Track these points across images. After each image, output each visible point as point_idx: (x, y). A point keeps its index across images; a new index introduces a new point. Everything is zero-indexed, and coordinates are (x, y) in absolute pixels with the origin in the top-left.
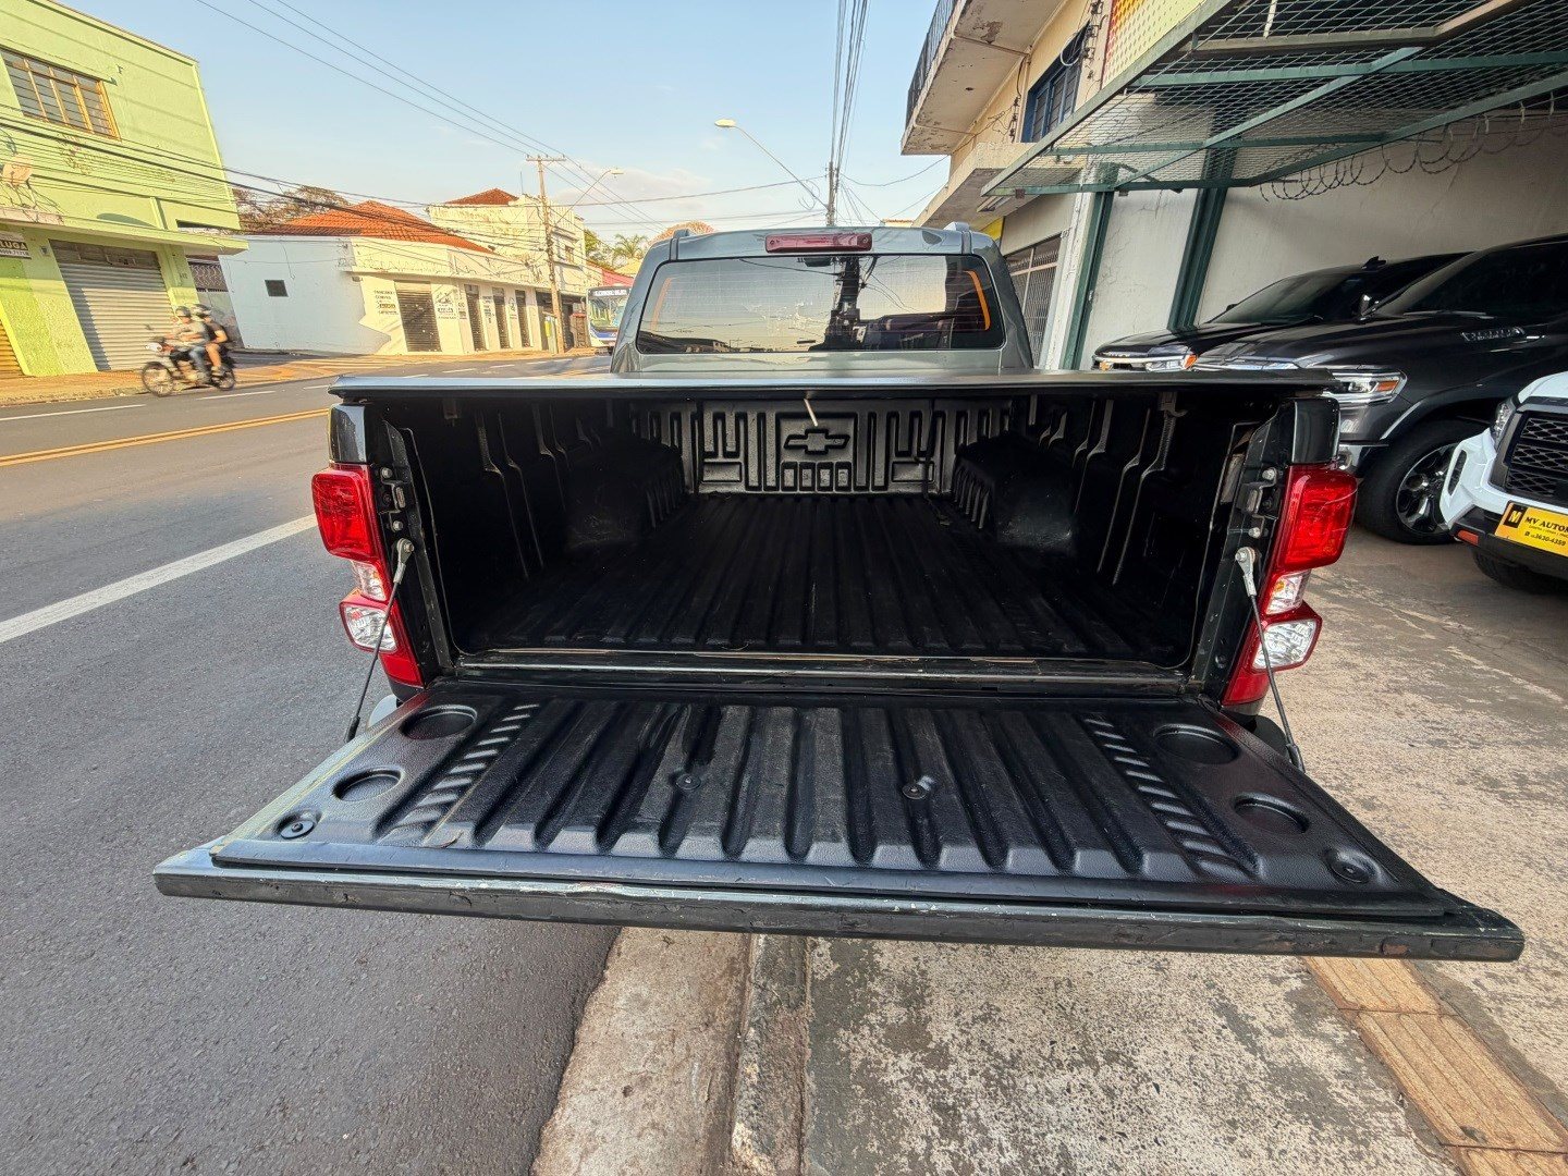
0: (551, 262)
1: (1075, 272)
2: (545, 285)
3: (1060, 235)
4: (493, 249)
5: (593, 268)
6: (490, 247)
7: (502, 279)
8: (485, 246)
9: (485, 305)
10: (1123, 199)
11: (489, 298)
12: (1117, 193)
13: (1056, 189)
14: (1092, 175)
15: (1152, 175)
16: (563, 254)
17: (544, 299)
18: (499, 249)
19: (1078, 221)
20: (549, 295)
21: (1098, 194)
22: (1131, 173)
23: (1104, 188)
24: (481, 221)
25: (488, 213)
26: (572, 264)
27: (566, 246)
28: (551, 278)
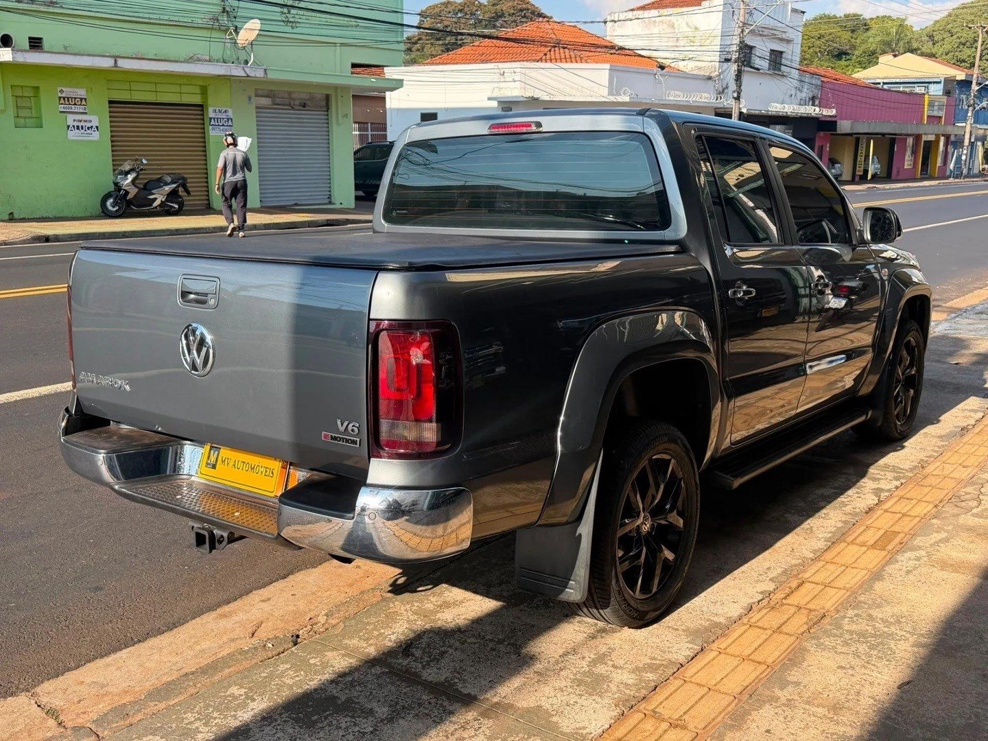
0: (738, 74)
24: (664, 30)
25: (673, 19)
26: (777, 72)
27: (771, 50)
28: (735, 95)
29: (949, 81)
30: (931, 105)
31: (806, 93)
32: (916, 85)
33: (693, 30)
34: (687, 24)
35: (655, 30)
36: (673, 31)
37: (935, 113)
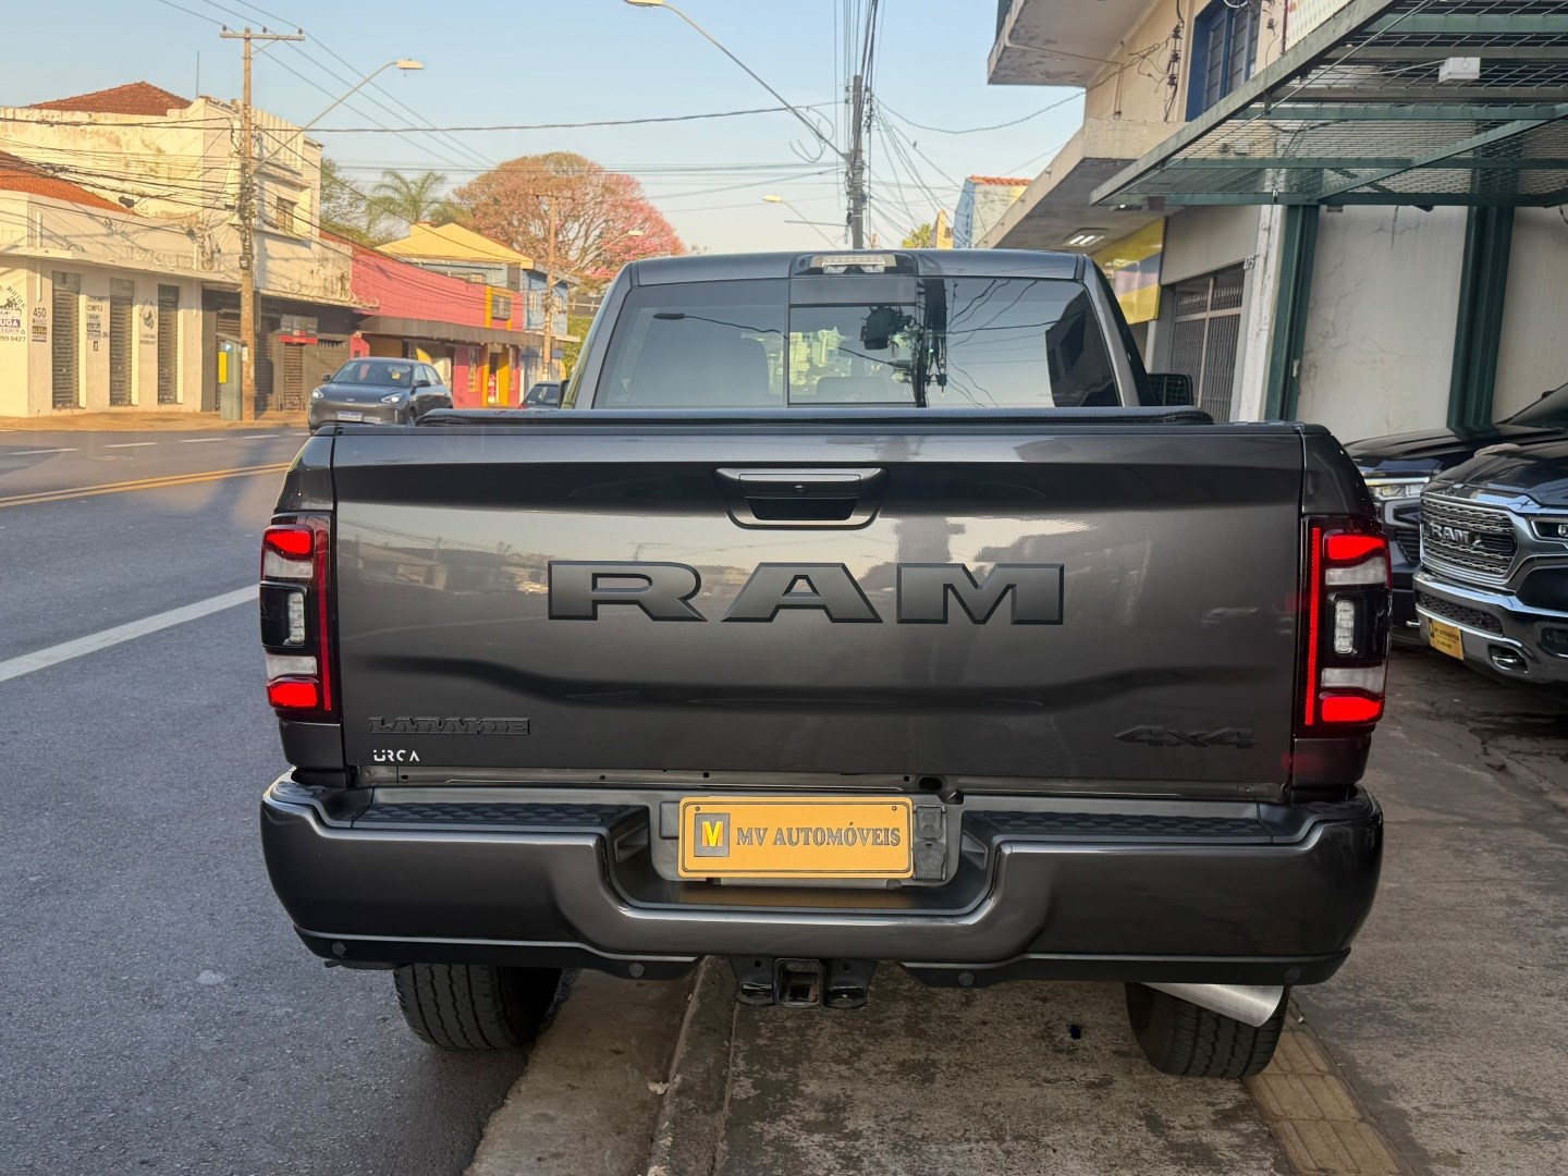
0: (246, 231)
1: (1267, 327)
2: (226, 272)
3: (1242, 264)
4: (130, 203)
5: (332, 244)
6: (122, 200)
7: (138, 262)
8: (114, 198)
9: (89, 310)
10: (1337, 215)
11: (100, 299)
12: (1324, 208)
13: (1217, 198)
14: (1282, 178)
15: (1381, 183)
16: (272, 214)
17: (219, 301)
18: (142, 206)
19: (1268, 245)
20: (238, 296)
21: (1291, 210)
22: (1347, 180)
23: (1300, 199)
24: (101, 146)
25: (119, 131)
26: (290, 234)
27: (279, 198)
28: (244, 263)
29: (513, 268)
30: (495, 303)
31: (331, 271)
32: (470, 270)
33: (154, 152)
34: (143, 141)
35: (86, 145)
36: (117, 149)
37: (501, 314)
